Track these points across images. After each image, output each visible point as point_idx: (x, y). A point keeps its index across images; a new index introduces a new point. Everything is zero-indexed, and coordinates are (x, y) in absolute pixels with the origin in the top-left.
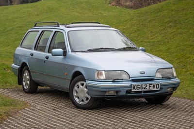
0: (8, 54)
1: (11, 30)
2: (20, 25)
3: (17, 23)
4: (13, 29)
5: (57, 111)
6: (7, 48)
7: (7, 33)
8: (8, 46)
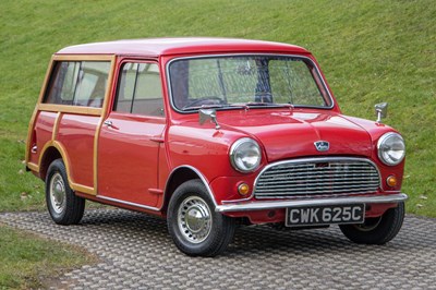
0: (17, 112)
1: (22, 43)
2: (49, 29)
3: (40, 21)
4: (27, 40)
5: (177, 273)
6: (13, 95)
7: (10, 51)
8: (17, 88)
